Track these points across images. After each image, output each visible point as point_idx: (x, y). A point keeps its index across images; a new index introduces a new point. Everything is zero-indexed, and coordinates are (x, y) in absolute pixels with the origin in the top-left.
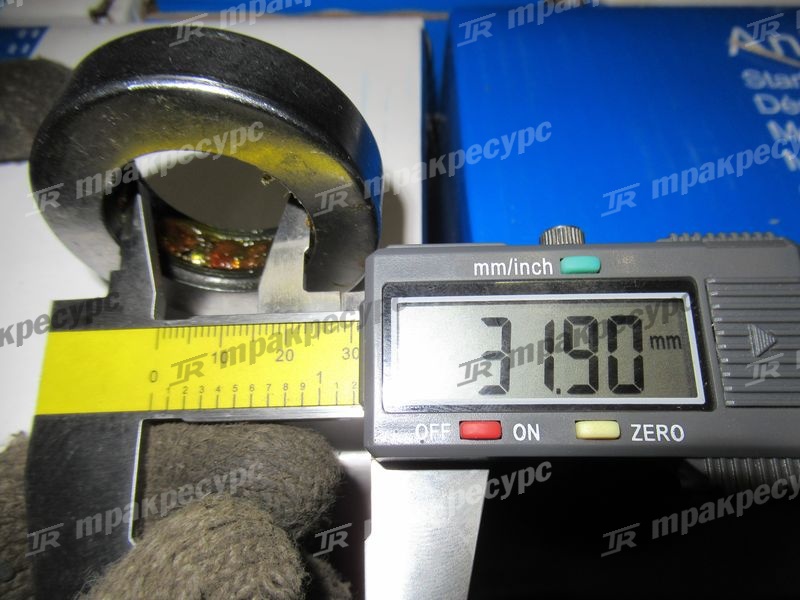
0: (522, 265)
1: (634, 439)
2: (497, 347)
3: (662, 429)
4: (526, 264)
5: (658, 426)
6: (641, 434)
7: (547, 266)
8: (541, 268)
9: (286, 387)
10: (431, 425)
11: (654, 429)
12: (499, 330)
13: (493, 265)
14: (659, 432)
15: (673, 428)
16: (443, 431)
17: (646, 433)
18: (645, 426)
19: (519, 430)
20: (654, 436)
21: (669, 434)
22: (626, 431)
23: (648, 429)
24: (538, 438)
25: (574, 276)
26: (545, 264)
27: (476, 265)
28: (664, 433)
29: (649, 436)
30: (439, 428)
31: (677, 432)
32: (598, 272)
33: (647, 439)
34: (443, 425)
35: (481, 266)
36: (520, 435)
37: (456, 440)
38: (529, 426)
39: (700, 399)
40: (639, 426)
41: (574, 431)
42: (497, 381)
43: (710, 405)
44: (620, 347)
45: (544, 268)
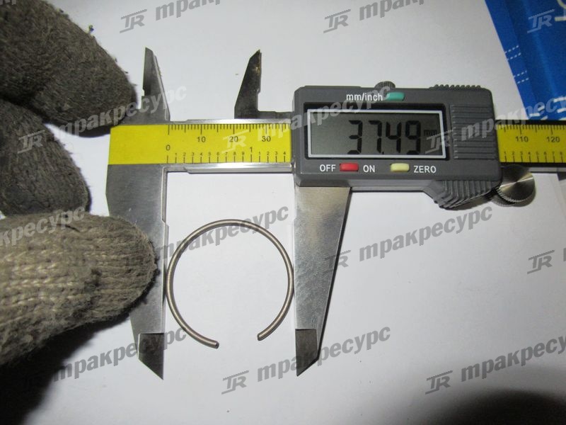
1: (415, 172)
2: (356, 133)
6: (418, 170)
11: (424, 168)
12: (356, 127)
14: (426, 169)
15: (432, 167)
16: (332, 168)
18: (420, 166)
19: (366, 168)
20: (424, 170)
21: (430, 170)
22: (412, 169)
23: (421, 168)
24: (374, 171)
25: (392, 102)
26: (379, 96)
29: (422, 170)
30: (330, 167)
31: (433, 169)
32: (403, 100)
33: (420, 172)
34: (332, 165)
36: (366, 170)
37: (339, 172)
38: (370, 166)
39: (444, 156)
40: (417, 167)
41: (389, 168)
42: (355, 148)
43: (448, 158)
44: (411, 134)
45: (379, 97)
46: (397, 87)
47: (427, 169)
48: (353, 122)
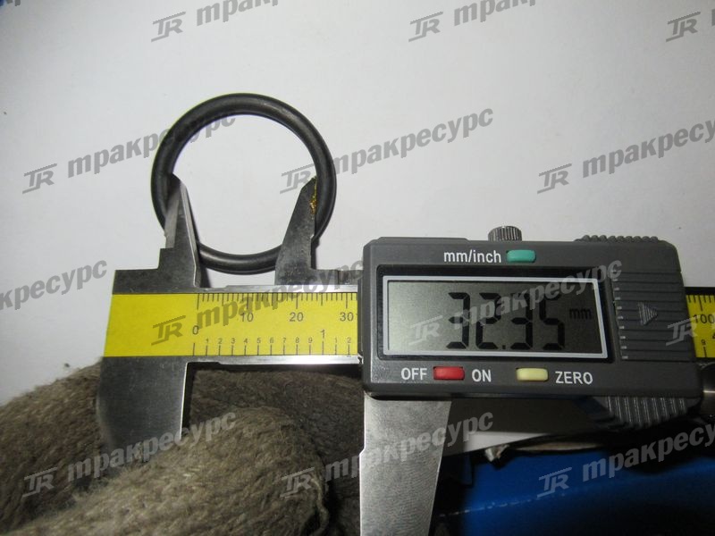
0: (479, 255)
1: (558, 382)
3: (577, 375)
4: (483, 255)
5: (574, 373)
6: (562, 379)
7: (497, 257)
8: (493, 258)
9: (297, 340)
10: (413, 369)
11: (571, 375)
12: (461, 302)
13: (458, 254)
14: (575, 378)
15: (585, 375)
16: (422, 374)
17: (566, 378)
18: (565, 373)
19: (477, 374)
20: (572, 380)
21: (582, 379)
22: (552, 376)
23: (567, 375)
24: (490, 380)
25: (517, 264)
26: (495, 255)
27: (445, 254)
28: (579, 378)
29: (568, 380)
30: (418, 372)
31: (588, 379)
32: (533, 262)
33: (566, 382)
34: (421, 369)
35: (449, 255)
36: (477, 377)
37: (431, 381)
38: (484, 371)
39: (604, 355)
40: (561, 373)
41: (515, 375)
42: (459, 339)
43: (610, 359)
44: (548, 316)
45: (495, 258)
46: (524, 239)
47: (577, 376)
48: (455, 296)
